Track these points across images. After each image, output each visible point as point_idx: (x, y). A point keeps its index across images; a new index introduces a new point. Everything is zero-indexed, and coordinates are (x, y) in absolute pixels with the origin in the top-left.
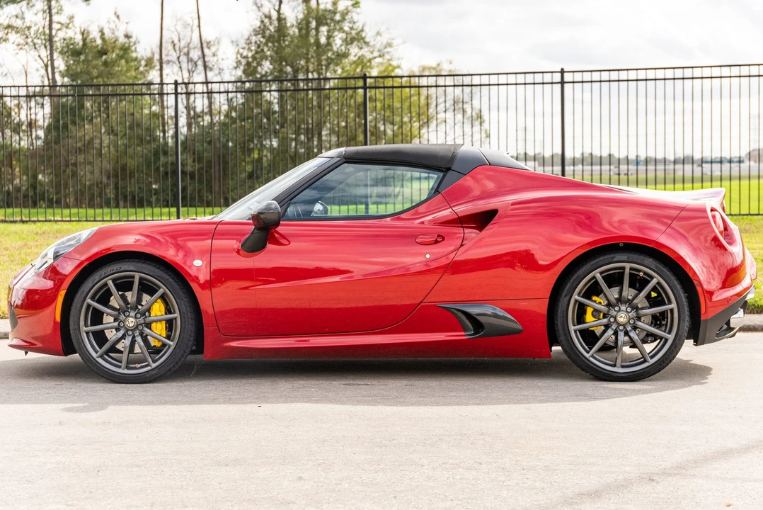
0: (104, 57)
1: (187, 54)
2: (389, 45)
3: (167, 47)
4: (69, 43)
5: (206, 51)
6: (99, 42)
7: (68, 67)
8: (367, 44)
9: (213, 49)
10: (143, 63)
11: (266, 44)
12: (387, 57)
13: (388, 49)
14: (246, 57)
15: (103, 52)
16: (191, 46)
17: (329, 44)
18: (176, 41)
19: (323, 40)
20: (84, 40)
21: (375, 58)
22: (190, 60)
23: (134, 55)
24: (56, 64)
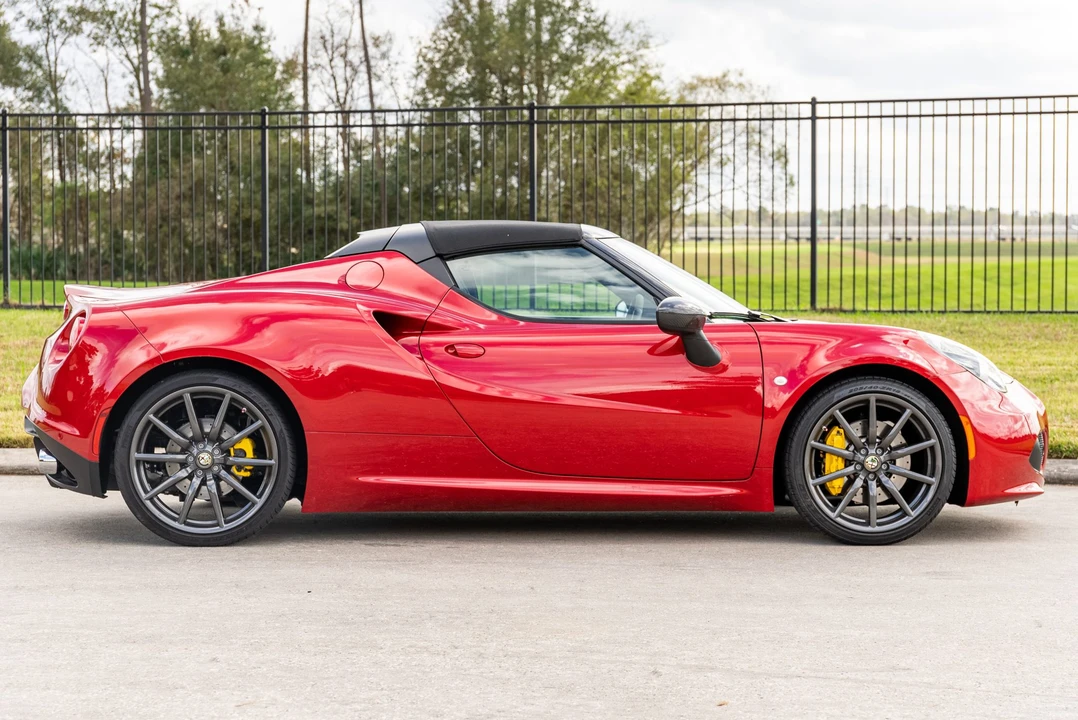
0: (223, 58)
1: (344, 56)
2: (644, 44)
3: (314, 44)
4: (170, 37)
5: (372, 50)
6: (215, 35)
7: (168, 72)
8: (611, 43)
9: (383, 48)
10: (280, 68)
11: (461, 42)
12: (641, 63)
13: (643, 51)
14: (431, 61)
15: (221, 51)
16: (350, 43)
17: (554, 43)
18: (328, 37)
19: (546, 37)
20: (193, 33)
21: (623, 63)
22: (348, 64)
23: (268, 56)
24: (151, 67)
